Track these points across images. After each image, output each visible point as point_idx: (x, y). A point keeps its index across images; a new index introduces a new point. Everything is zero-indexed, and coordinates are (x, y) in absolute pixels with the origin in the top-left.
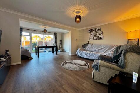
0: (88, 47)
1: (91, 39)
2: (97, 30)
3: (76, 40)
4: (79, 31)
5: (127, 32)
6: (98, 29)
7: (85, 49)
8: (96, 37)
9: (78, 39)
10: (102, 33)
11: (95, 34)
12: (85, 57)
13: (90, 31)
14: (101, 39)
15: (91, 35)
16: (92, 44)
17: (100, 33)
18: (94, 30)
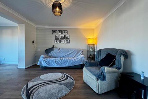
0: (54, 53)
1: (57, 42)
2: (63, 32)
3: (33, 42)
4: (37, 29)
5: (87, 39)
6: (65, 32)
7: (50, 54)
8: (63, 41)
9: (36, 41)
10: (68, 37)
11: (61, 36)
12: (55, 66)
13: (55, 32)
14: (68, 43)
15: (56, 38)
16: (60, 49)
17: (67, 36)
18: (59, 32)
